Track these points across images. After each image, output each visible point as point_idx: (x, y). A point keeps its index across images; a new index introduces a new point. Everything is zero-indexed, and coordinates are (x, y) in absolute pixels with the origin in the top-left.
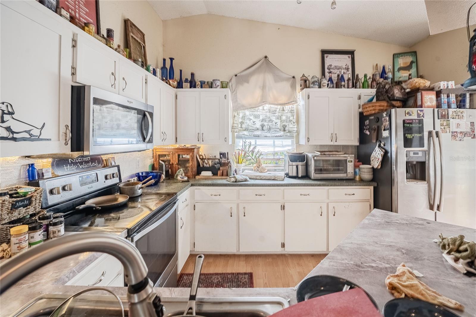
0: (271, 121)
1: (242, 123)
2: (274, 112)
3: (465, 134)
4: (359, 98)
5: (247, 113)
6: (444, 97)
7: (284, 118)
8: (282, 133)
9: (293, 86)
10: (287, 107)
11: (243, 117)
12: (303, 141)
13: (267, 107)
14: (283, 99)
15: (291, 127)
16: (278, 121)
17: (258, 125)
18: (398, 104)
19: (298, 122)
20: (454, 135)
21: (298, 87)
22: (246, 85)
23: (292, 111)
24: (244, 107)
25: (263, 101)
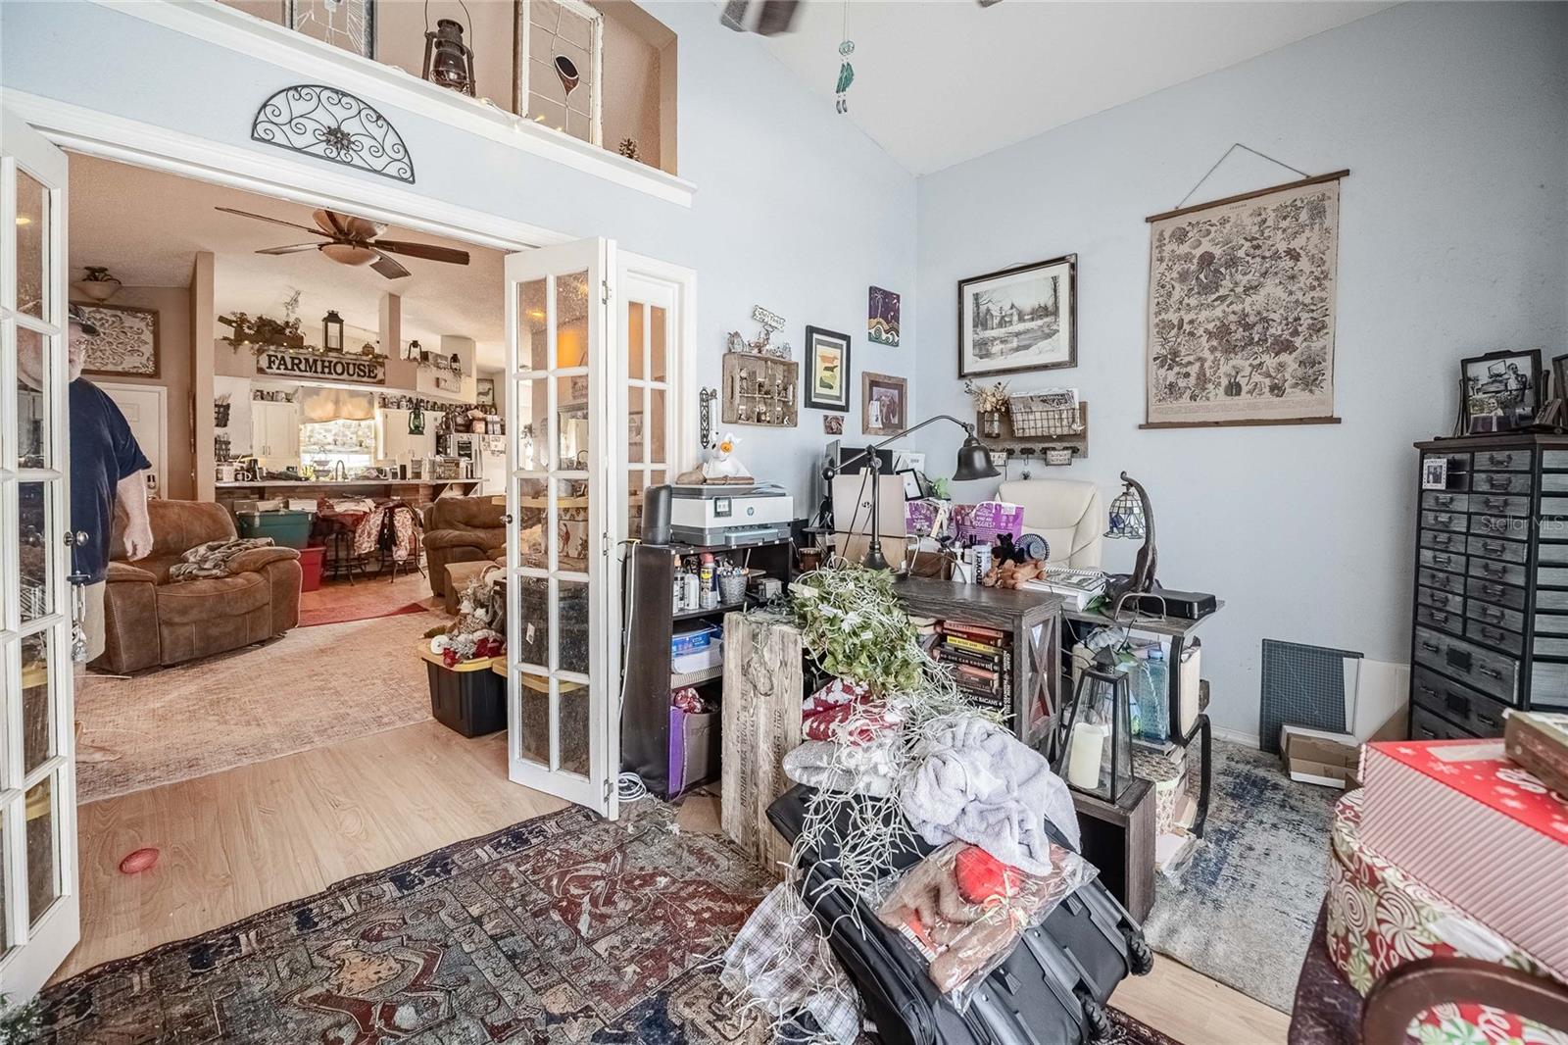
0: (345, 436)
1: (310, 437)
2: (349, 427)
3: (501, 452)
4: (436, 419)
5: (316, 425)
6: (490, 427)
7: (360, 433)
8: (358, 448)
9: (371, 403)
10: (363, 423)
11: (312, 431)
12: (381, 456)
13: (341, 422)
14: (360, 414)
15: (367, 442)
16: (354, 437)
17: (330, 439)
18: (461, 428)
19: (376, 438)
20: (493, 452)
21: (376, 405)
22: (315, 397)
23: (369, 427)
24: (313, 421)
25: (336, 417)
